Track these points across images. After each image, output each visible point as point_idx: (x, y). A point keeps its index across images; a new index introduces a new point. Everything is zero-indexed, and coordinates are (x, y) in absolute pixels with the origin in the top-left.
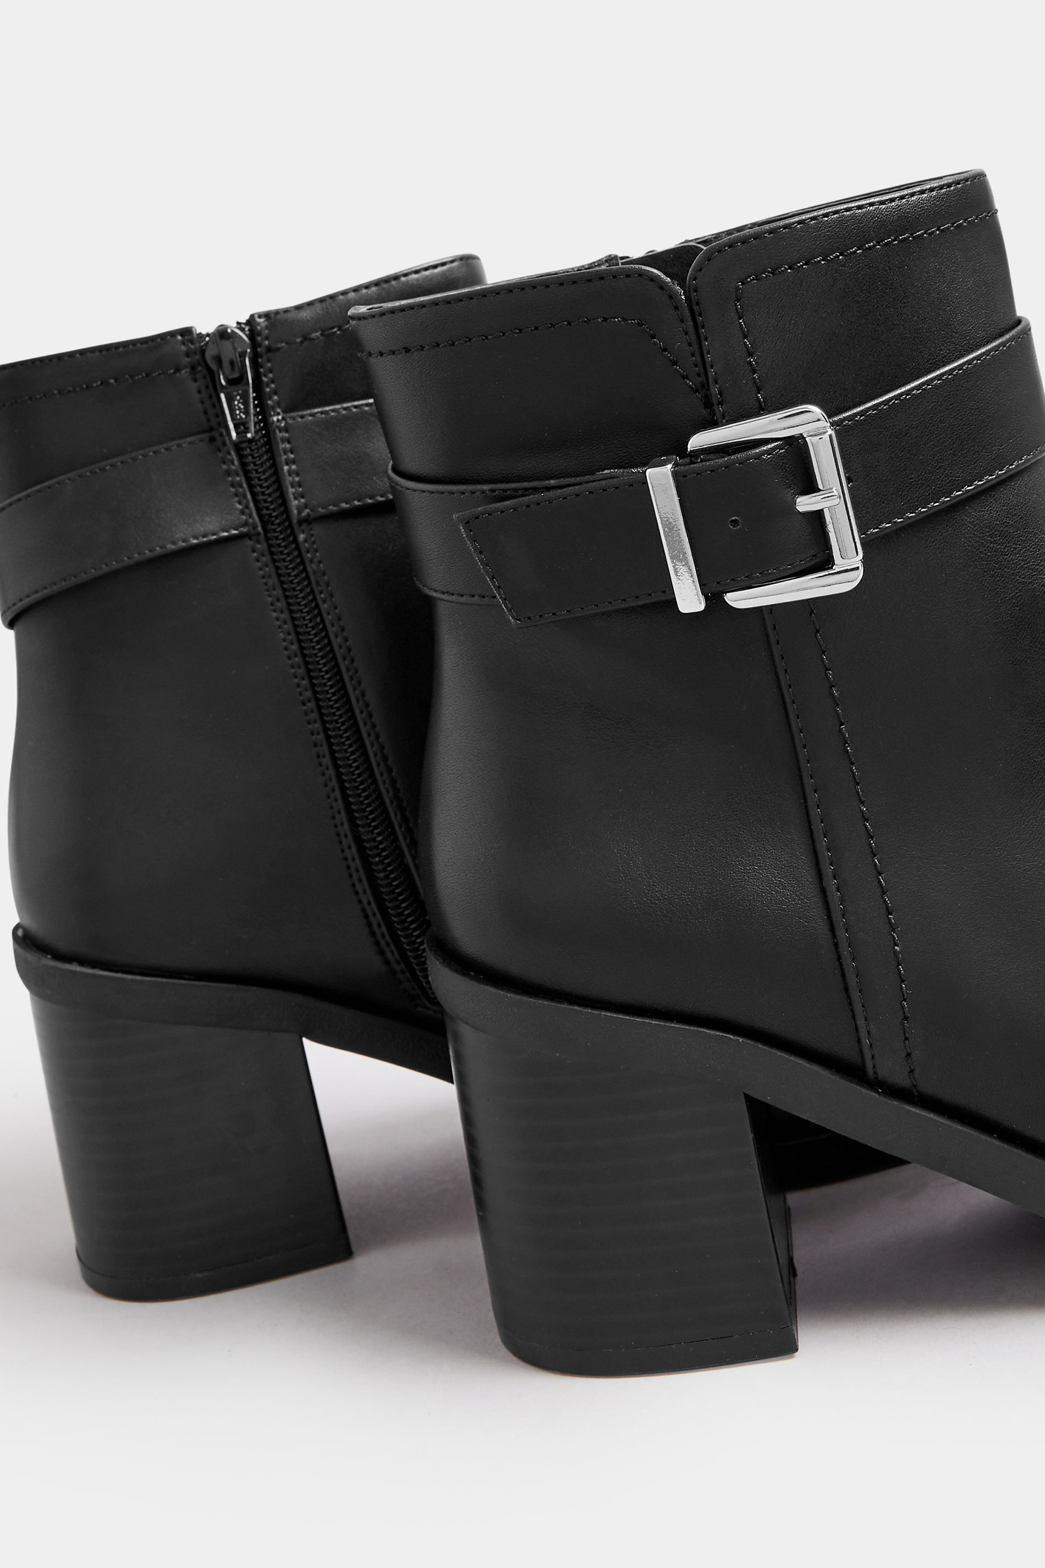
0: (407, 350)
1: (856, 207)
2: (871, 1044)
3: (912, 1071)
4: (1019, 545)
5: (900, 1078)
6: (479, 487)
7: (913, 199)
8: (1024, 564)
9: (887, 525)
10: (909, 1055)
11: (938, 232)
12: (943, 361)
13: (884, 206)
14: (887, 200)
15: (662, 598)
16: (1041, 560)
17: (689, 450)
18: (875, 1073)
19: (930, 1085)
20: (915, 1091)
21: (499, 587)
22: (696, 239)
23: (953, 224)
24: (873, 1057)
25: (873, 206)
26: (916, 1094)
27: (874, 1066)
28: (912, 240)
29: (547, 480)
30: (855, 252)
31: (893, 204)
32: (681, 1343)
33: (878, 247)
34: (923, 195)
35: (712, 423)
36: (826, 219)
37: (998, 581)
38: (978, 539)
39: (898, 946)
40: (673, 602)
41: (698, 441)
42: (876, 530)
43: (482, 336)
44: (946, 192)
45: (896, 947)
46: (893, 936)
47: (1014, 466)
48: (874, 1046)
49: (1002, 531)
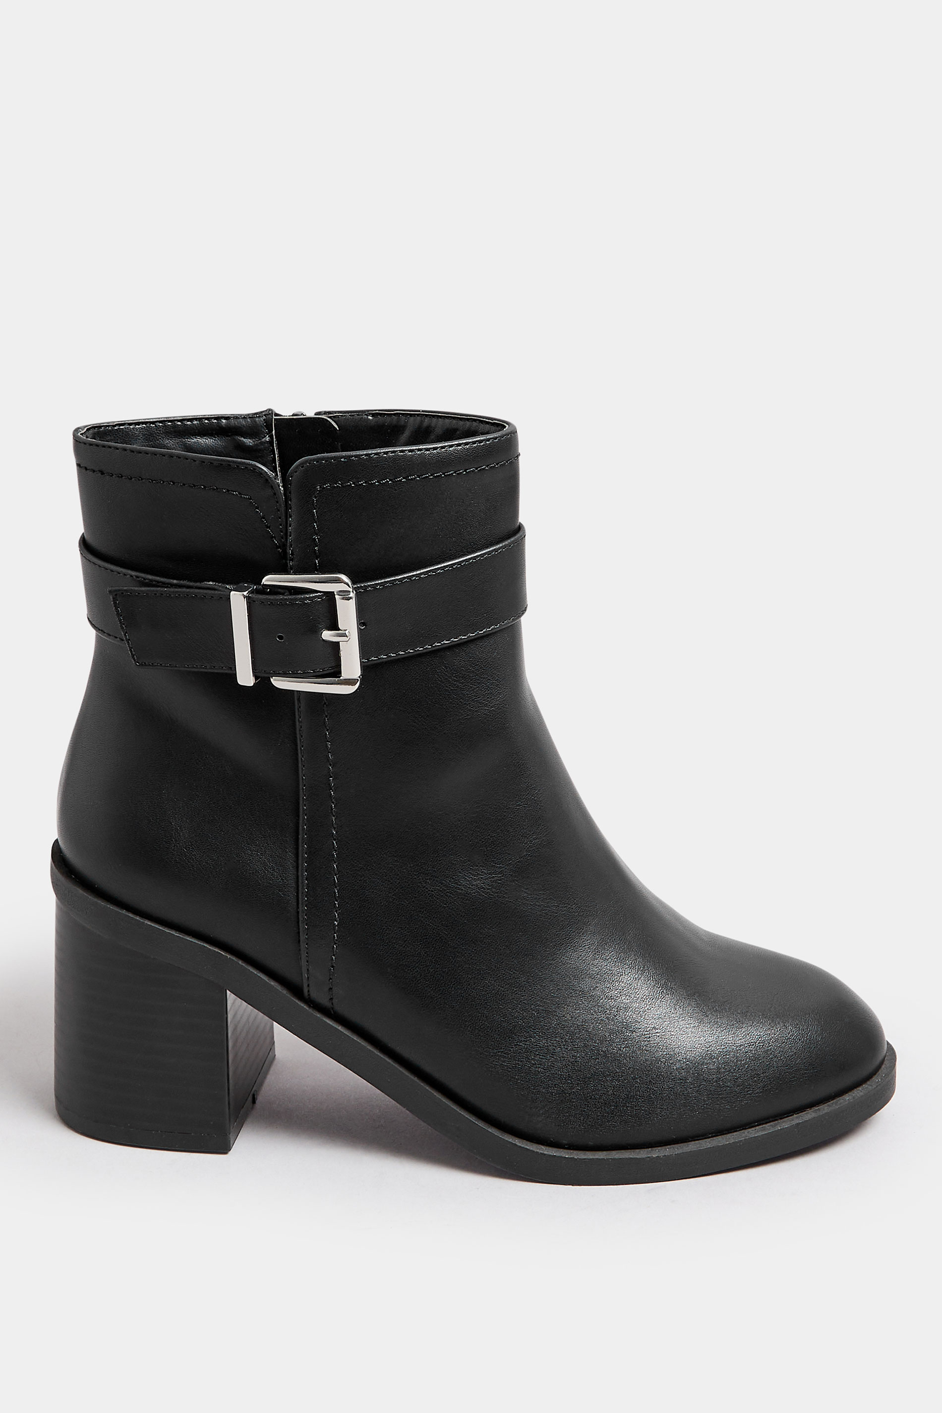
0: (102, 473)
1: (408, 450)
2: (308, 978)
3: (331, 999)
4: (475, 685)
5: (324, 1001)
6: (130, 572)
7: (450, 449)
8: (475, 698)
9: (384, 657)
10: (331, 989)
11: (464, 473)
12: (450, 558)
13: (428, 452)
14: (431, 448)
15: (230, 672)
16: (488, 698)
17: (262, 583)
18: (309, 995)
19: (341, 1008)
20: (332, 1011)
21: (129, 640)
22: (330, 413)
23: (477, 469)
24: (308, 985)
25: (420, 451)
26: (332, 1012)
27: (308, 991)
28: (443, 477)
29: (172, 579)
30: (401, 480)
31: (435, 451)
32: (158, 1131)
33: (418, 479)
34: (459, 447)
35: (283, 570)
36: (385, 456)
37: (454, 707)
38: (446, 677)
39: (337, 921)
40: (234, 676)
41: (268, 580)
42: (376, 659)
43: (150, 479)
44: (477, 446)
45: (335, 922)
46: (335, 915)
47: (482, 632)
48: (310, 979)
49: (465, 674)
